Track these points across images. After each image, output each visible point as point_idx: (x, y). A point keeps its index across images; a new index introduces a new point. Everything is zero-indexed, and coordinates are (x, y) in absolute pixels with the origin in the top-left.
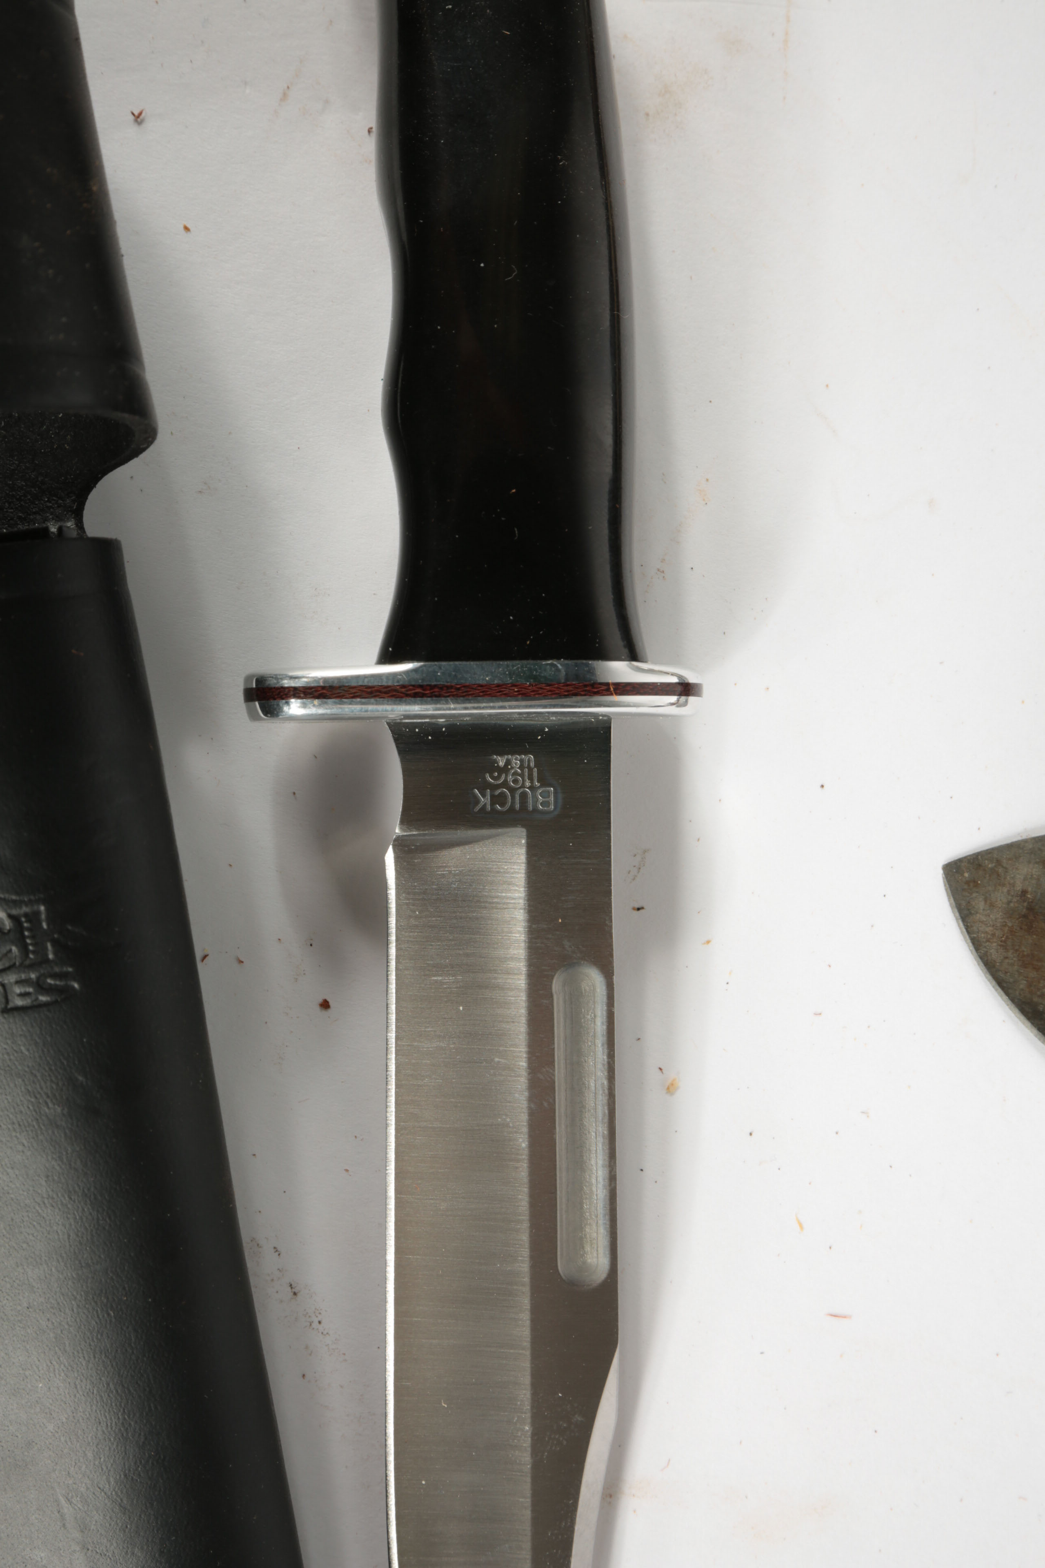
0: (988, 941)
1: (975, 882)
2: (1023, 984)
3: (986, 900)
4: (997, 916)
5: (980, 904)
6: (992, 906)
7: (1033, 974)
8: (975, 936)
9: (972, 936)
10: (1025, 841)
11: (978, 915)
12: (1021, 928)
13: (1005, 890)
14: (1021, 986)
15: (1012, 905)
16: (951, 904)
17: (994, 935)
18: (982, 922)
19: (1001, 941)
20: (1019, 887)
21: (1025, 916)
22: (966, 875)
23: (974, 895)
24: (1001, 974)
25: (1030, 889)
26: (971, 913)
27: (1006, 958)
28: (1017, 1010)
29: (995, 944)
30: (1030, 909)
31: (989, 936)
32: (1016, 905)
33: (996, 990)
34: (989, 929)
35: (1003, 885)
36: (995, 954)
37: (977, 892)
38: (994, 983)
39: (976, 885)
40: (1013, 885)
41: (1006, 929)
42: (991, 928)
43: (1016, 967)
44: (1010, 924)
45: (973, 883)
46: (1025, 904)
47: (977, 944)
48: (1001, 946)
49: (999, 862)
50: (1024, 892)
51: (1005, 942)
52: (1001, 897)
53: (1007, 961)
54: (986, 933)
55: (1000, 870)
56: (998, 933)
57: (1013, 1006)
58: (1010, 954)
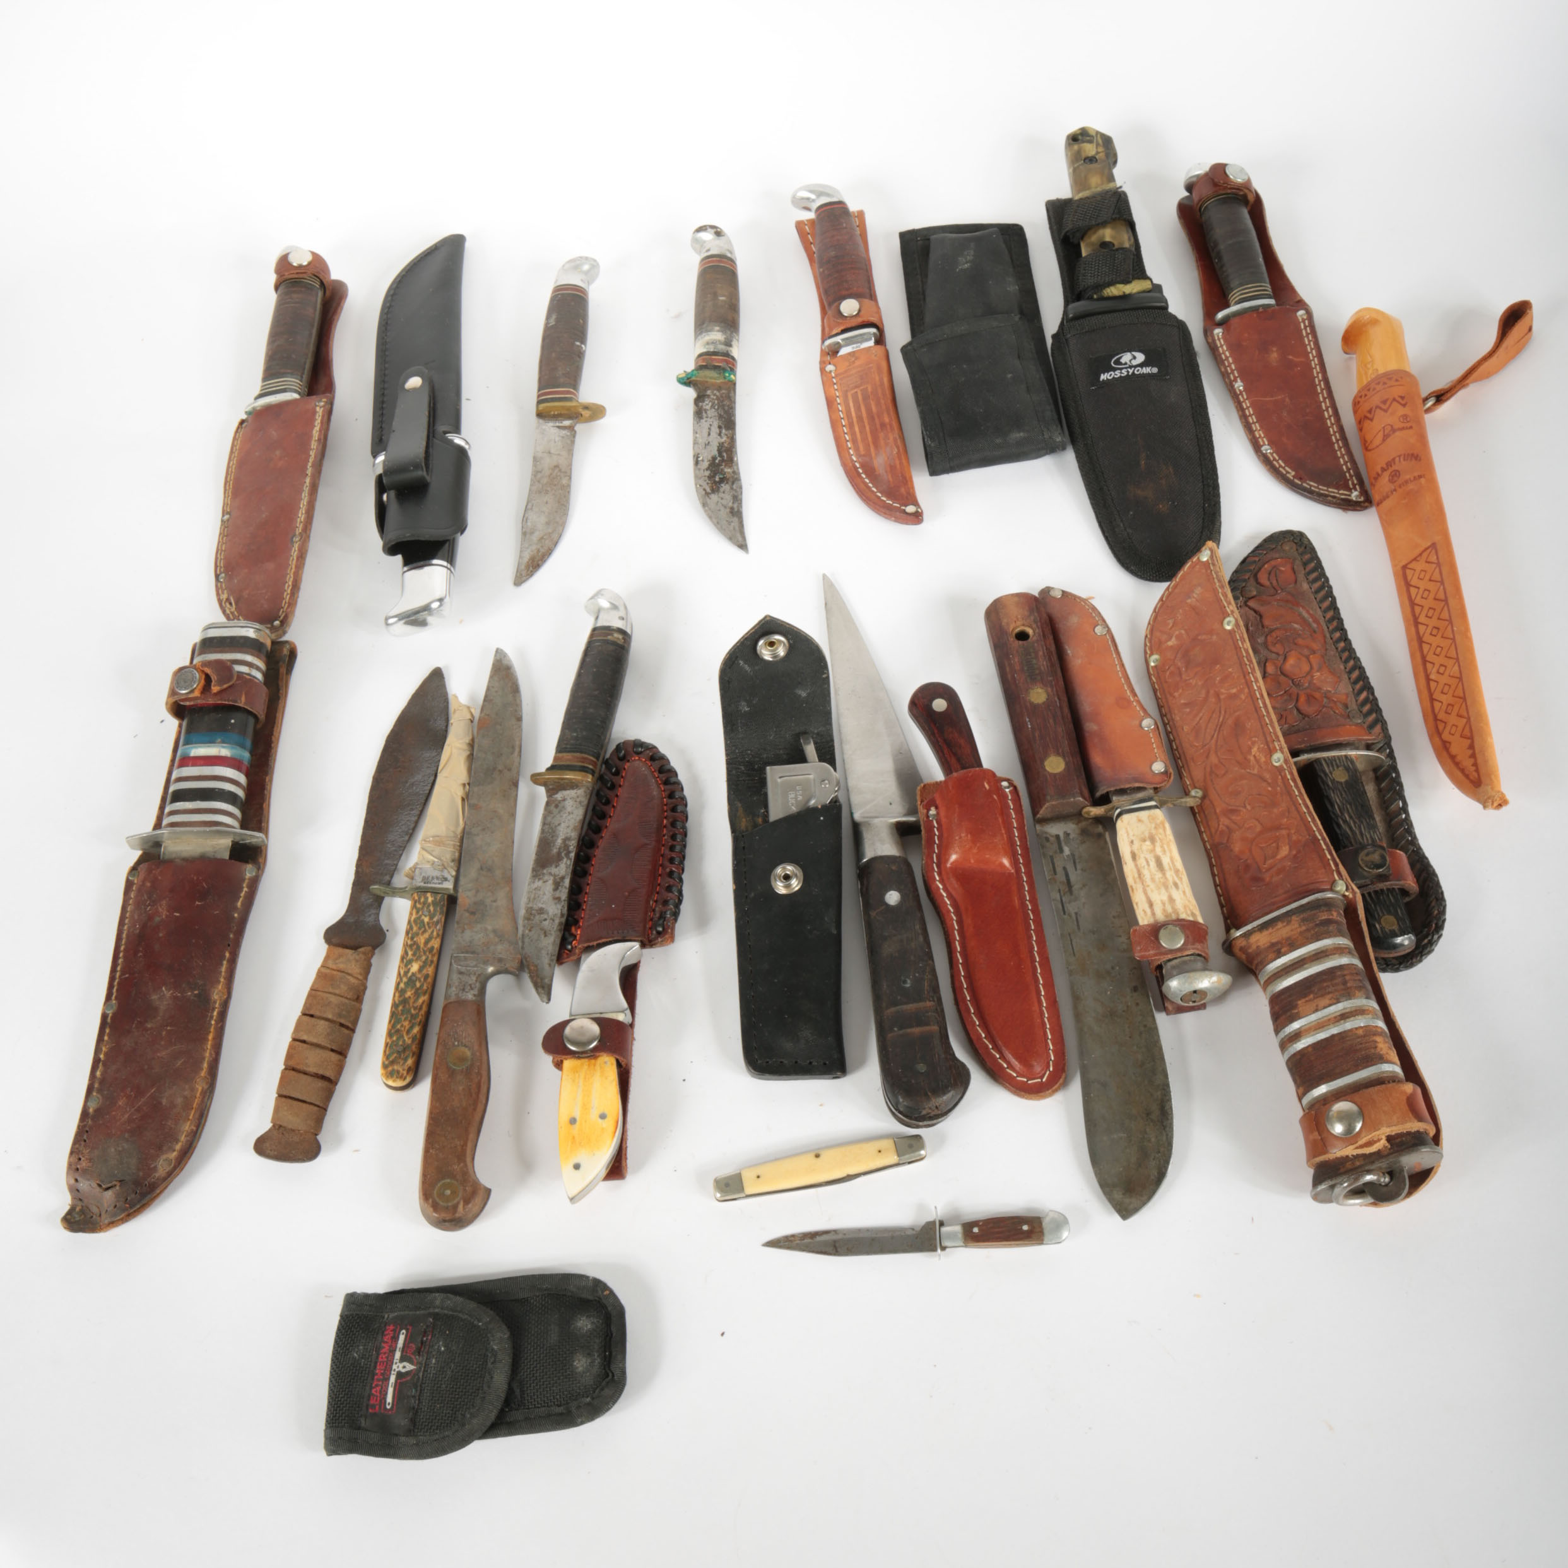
1: (1126, 1210)
3: (1130, 1204)
4: (1135, 1200)
5: (1132, 1206)
6: (1132, 1202)
7: (1147, 1184)
8: (1142, 1205)
11: (1136, 1205)
12: (1134, 1192)
15: (1129, 1197)
16: (1136, 1214)
20: (1121, 1196)
21: (1131, 1192)
22: (1125, 1213)
25: (1122, 1193)
26: (1137, 1208)
27: (1144, 1195)
28: (1160, 1186)
30: (1128, 1190)
31: (1141, 1200)
33: (1155, 1194)
35: (1124, 1202)
36: (1145, 1198)
37: (1128, 1208)
40: (1123, 1198)
41: (1137, 1196)
42: (1138, 1201)
43: (1146, 1192)
46: (1127, 1194)
47: (1144, 1204)
49: (1117, 1205)
50: (1124, 1195)
51: (1141, 1195)
52: (1127, 1200)
53: (1146, 1195)
54: (1140, 1202)
55: (1120, 1204)
56: (1139, 1199)
58: (1143, 1193)
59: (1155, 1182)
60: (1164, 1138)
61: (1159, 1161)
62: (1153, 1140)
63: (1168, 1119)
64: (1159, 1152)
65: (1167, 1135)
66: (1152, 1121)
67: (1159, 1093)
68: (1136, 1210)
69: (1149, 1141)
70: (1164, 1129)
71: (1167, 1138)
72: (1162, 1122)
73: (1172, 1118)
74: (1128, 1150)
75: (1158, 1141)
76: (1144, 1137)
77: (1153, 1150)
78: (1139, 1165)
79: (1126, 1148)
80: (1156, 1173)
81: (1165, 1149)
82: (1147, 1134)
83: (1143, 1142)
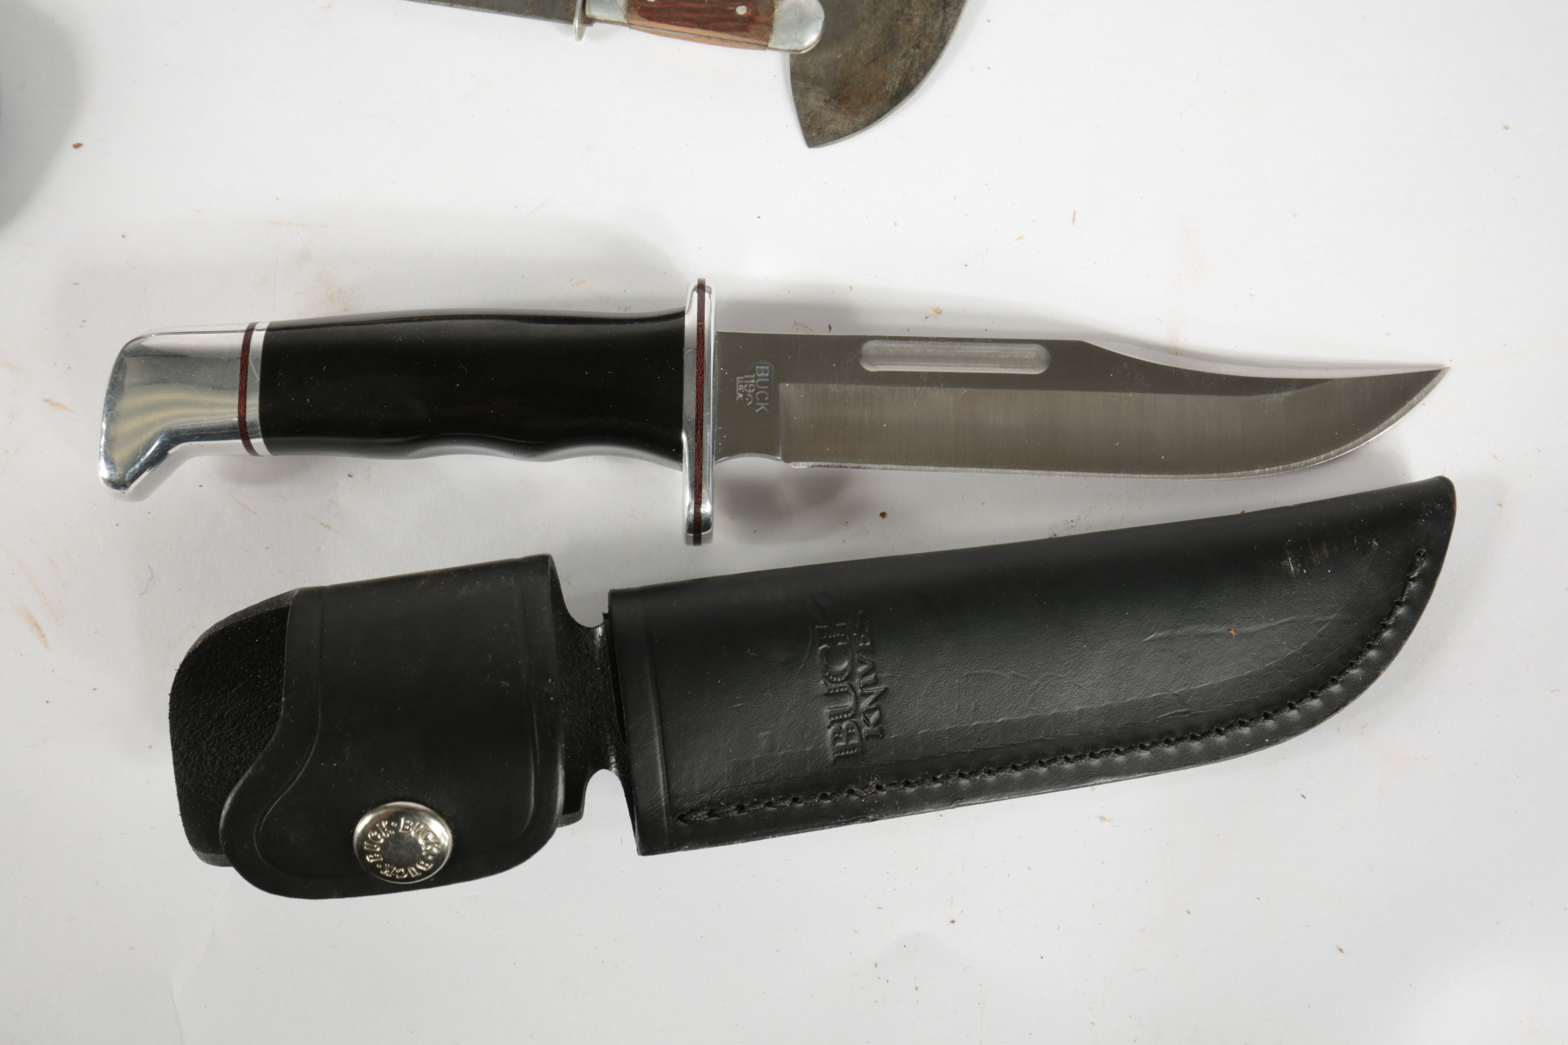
0: (854, 123)
1: (818, 130)
2: (880, 104)
3: (830, 123)
4: (839, 117)
5: (832, 127)
6: (833, 120)
7: (874, 98)
8: (850, 130)
9: (850, 132)
10: (795, 99)
11: (838, 128)
12: (847, 103)
13: (824, 112)
14: (881, 104)
15: (833, 108)
16: (832, 144)
17: (850, 120)
18: (842, 126)
19: (854, 115)
20: (822, 104)
21: (840, 101)
22: (814, 134)
23: (826, 130)
24: (874, 116)
25: (824, 98)
26: (837, 132)
27: (864, 113)
28: (895, 108)
29: (856, 119)
30: (835, 98)
31: (851, 122)
32: (833, 106)
33: (883, 119)
34: (847, 122)
35: (821, 113)
36: (862, 119)
37: (825, 128)
38: (879, 120)
39: (821, 128)
40: (821, 107)
41: (847, 112)
42: (846, 121)
43: (870, 107)
44: (844, 110)
45: (820, 131)
46: (832, 100)
47: (856, 129)
48: (857, 116)
49: (807, 115)
50: (825, 101)
51: (854, 113)
52: (828, 115)
53: (866, 113)
54: (849, 124)
55: (812, 114)
56: (849, 117)
57: (893, 110)
58: (862, 111)
59: (889, 97)
60: (938, 25)
61: (912, 63)
62: (917, 21)
64: (918, 46)
65: (945, 19)
68: (838, 136)
69: (909, 21)
70: (944, 8)
71: (943, 25)
74: (865, 26)
75: (925, 26)
76: (903, 11)
77: (909, 40)
78: (874, 60)
79: (863, 20)
80: (898, 82)
81: (932, 45)
82: (910, 7)
83: (898, 19)
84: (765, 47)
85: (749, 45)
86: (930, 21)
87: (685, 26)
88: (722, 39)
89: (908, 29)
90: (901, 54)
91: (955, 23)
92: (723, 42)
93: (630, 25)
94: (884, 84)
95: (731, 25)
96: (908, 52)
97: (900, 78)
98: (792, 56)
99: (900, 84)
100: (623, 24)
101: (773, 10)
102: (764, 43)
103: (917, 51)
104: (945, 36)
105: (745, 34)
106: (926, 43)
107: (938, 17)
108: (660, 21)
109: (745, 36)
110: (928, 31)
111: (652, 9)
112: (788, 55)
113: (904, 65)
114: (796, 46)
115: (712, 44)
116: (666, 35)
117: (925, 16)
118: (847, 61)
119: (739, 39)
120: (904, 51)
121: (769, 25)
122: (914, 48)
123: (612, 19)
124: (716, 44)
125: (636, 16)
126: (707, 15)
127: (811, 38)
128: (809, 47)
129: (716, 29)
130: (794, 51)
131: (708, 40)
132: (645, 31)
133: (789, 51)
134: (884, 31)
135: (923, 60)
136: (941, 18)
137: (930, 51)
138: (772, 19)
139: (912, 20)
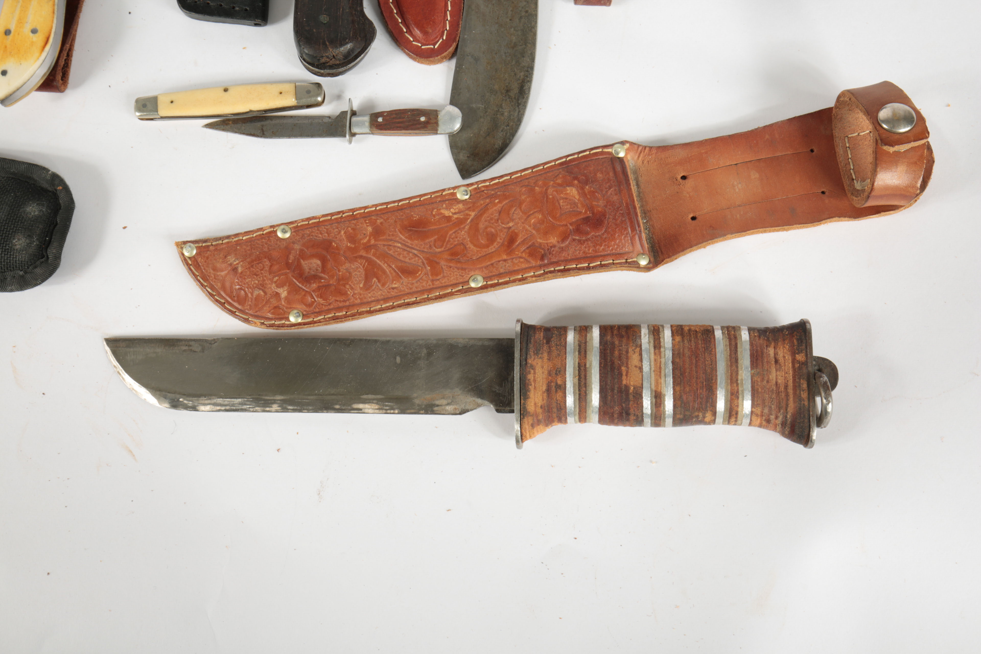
59: (498, 150)
60: (516, 114)
61: (506, 134)
62: (506, 114)
63: (523, 98)
64: (508, 125)
65: (519, 112)
66: (510, 97)
67: (522, 74)
68: (476, 172)
69: (502, 114)
70: (518, 106)
71: (518, 114)
72: (518, 100)
73: (528, 98)
74: (482, 120)
75: (510, 116)
76: (499, 110)
77: (504, 123)
78: (488, 135)
79: (481, 117)
80: (501, 143)
81: (514, 124)
82: (502, 108)
83: (497, 114)
84: (437, 134)
85: (429, 134)
86: (512, 113)
87: (398, 130)
88: (416, 133)
89: (502, 118)
90: (501, 130)
91: (524, 112)
92: (417, 134)
93: (373, 134)
94: (494, 145)
95: (419, 126)
96: (503, 129)
97: (501, 141)
98: (449, 136)
99: (502, 144)
100: (369, 134)
101: (438, 116)
102: (436, 132)
103: (508, 127)
104: (520, 119)
105: (426, 129)
106: (512, 123)
107: (516, 110)
108: (386, 129)
109: (426, 130)
110: (512, 118)
111: (381, 125)
112: (447, 136)
113: (503, 135)
114: (450, 131)
115: (412, 136)
116: (390, 135)
117: (510, 111)
118: (475, 137)
119: (424, 132)
120: (502, 129)
121: (437, 123)
122: (506, 127)
123: (364, 132)
124: (414, 136)
125: (375, 129)
126: (407, 124)
127: (457, 126)
128: (457, 130)
129: (412, 129)
130: (450, 133)
131: (410, 134)
132: (380, 135)
133: (448, 133)
134: (491, 121)
135: (511, 131)
136: (517, 111)
137: (514, 127)
138: (438, 121)
139: (504, 114)
